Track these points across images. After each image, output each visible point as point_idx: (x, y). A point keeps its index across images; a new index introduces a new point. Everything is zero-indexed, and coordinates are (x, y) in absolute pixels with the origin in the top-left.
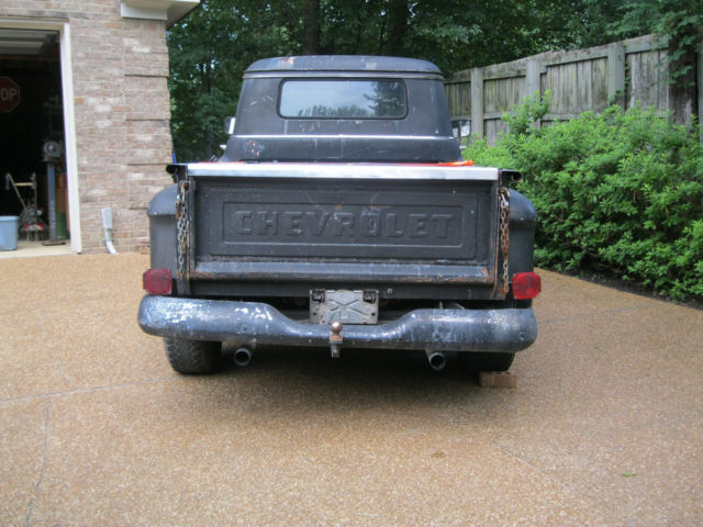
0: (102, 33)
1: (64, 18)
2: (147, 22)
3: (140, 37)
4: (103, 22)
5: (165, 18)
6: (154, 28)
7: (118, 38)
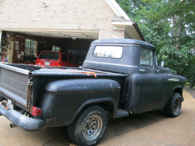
0: (108, 34)
1: (99, 30)
2: (119, 31)
3: (117, 35)
4: (108, 31)
5: (124, 29)
6: (121, 32)
7: (111, 35)
